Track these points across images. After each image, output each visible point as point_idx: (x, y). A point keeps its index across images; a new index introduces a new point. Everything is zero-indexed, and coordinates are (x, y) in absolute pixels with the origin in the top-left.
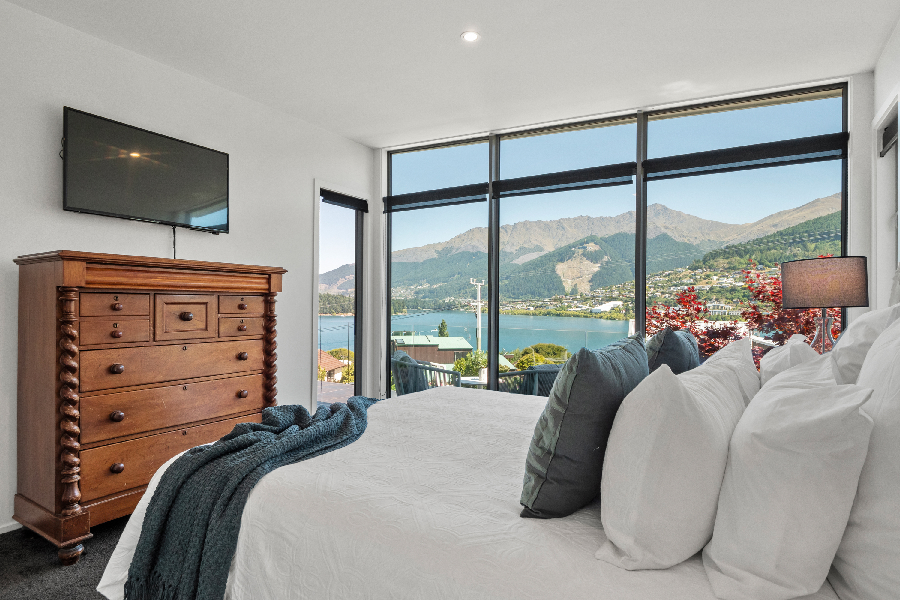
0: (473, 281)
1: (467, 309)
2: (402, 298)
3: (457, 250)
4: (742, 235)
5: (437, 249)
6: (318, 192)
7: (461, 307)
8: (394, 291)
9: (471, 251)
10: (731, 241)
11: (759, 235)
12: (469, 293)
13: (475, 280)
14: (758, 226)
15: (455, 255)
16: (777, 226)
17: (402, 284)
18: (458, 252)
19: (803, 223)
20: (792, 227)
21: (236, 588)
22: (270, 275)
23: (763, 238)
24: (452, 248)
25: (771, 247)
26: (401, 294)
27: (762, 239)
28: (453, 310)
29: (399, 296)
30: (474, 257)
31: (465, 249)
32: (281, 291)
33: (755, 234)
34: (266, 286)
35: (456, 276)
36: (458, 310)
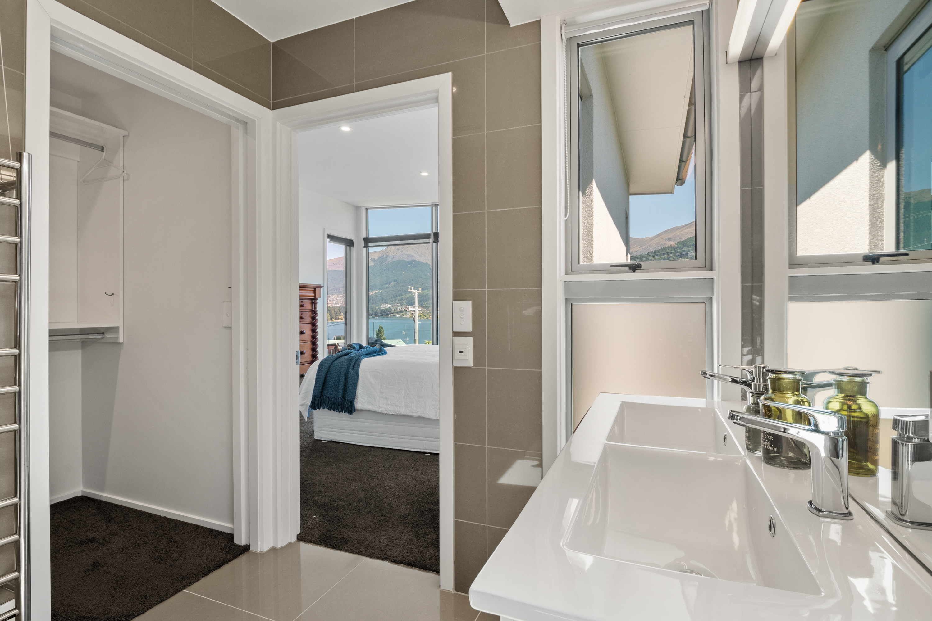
0: (411, 289)
1: (403, 315)
2: (339, 305)
3: (393, 258)
4: (643, 247)
5: (373, 258)
6: (326, 236)
7: (397, 313)
8: (330, 299)
9: (406, 260)
10: (635, 252)
11: (656, 247)
12: (405, 299)
13: (413, 287)
14: (656, 240)
15: (391, 263)
16: (671, 240)
17: (338, 291)
18: (393, 260)
19: (690, 238)
20: (683, 241)
21: (359, 391)
22: (315, 289)
23: (660, 250)
24: (387, 256)
25: (666, 258)
26: (337, 302)
27: (658, 251)
28: (390, 316)
29: (335, 304)
30: (409, 266)
31: (401, 257)
32: (320, 297)
33: (653, 247)
34: (313, 295)
35: (391, 284)
36: (394, 316)
